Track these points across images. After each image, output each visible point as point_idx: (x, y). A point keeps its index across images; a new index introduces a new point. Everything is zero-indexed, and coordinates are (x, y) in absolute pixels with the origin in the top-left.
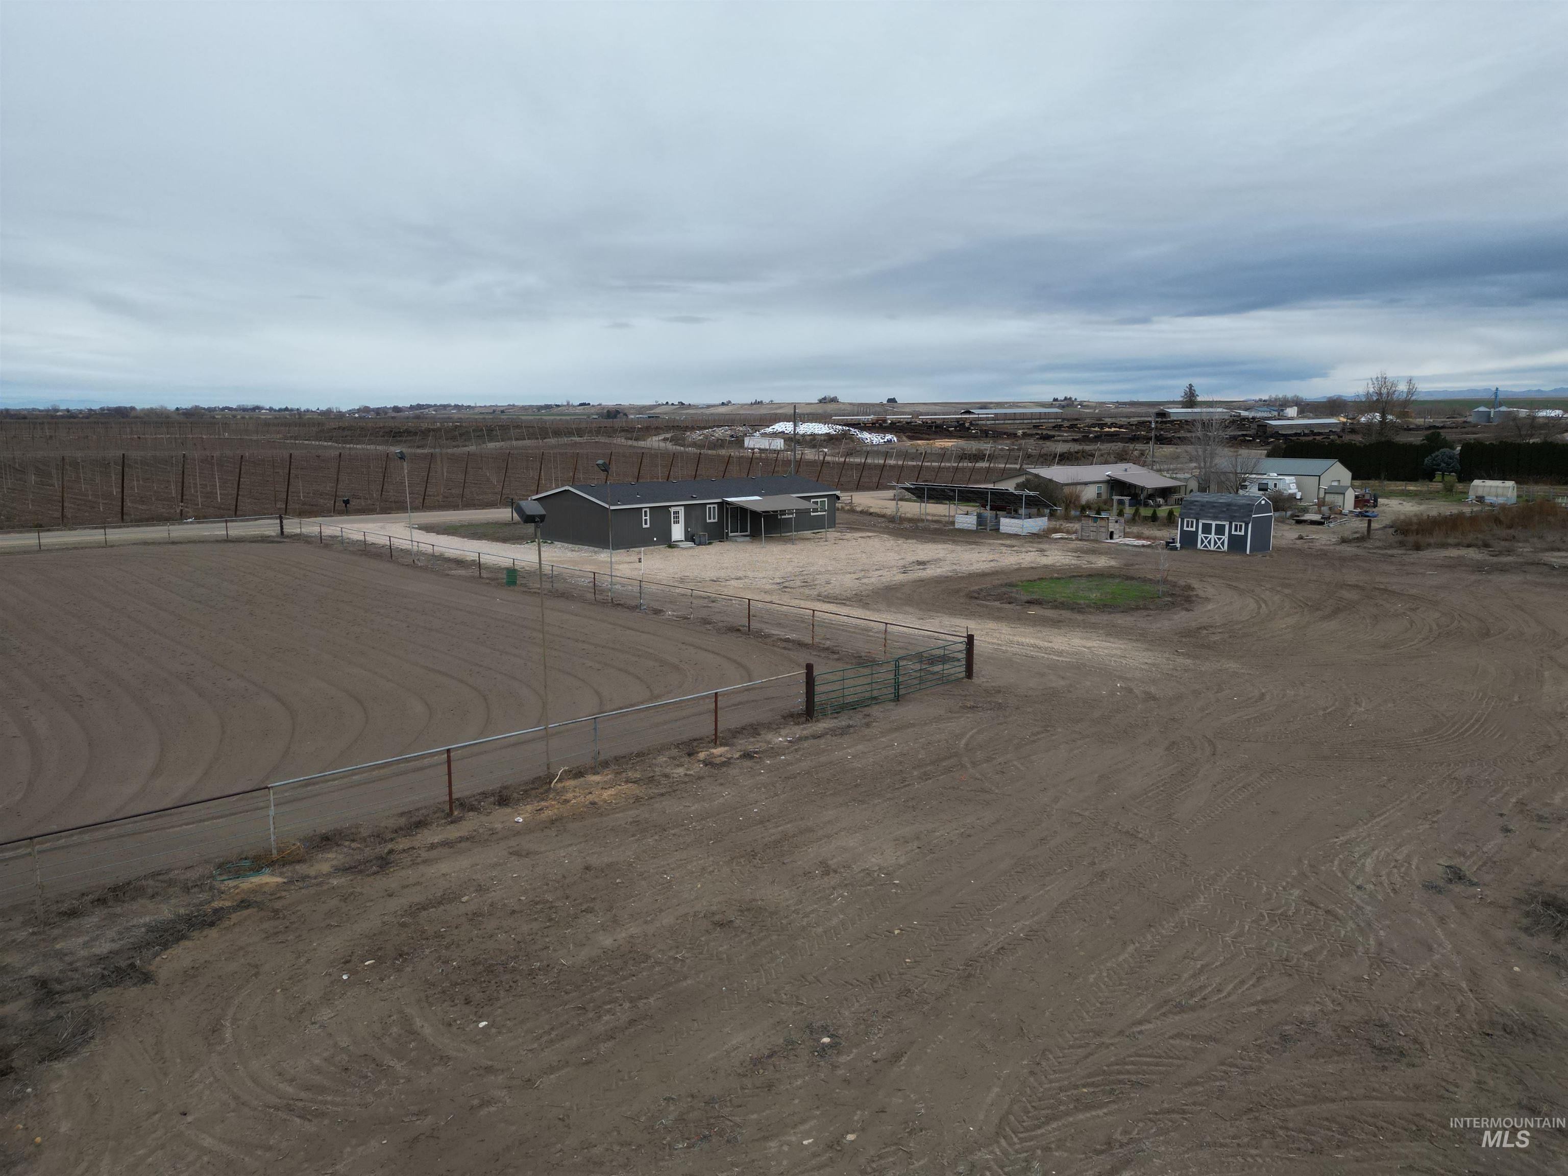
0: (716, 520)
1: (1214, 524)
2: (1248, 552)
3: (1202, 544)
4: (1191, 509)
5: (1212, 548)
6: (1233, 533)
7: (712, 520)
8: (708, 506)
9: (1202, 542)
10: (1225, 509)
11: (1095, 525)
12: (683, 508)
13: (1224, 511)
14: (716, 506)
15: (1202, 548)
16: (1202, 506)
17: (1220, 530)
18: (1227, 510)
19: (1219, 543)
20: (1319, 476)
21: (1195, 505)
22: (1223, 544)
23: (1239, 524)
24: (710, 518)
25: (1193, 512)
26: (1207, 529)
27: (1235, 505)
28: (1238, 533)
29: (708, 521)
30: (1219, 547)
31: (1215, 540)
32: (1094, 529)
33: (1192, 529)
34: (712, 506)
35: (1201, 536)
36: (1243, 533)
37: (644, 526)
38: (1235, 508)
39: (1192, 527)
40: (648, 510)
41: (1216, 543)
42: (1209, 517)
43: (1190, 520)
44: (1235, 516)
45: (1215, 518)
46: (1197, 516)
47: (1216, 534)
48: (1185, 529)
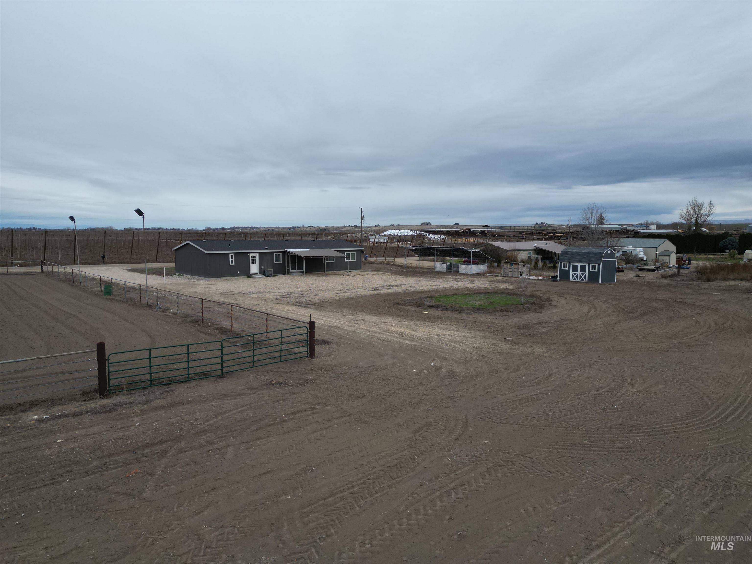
0: (281, 262)
1: (579, 265)
2: (600, 282)
3: (572, 278)
4: (565, 257)
5: (578, 280)
6: (591, 270)
7: (278, 262)
8: (275, 254)
9: (573, 276)
10: (586, 256)
11: (511, 267)
12: (258, 254)
13: (585, 257)
14: (281, 254)
15: (572, 280)
16: (573, 254)
17: (583, 269)
18: (587, 256)
19: (583, 277)
20: (657, 248)
21: (568, 254)
22: (585, 277)
23: (594, 265)
24: (277, 261)
25: (567, 258)
26: (575, 268)
27: (592, 253)
28: (594, 270)
29: (275, 262)
30: (582, 280)
31: (580, 275)
32: (511, 270)
33: (566, 269)
34: (278, 254)
35: (572, 273)
36: (597, 270)
37: (231, 264)
38: (592, 255)
39: (566, 267)
40: (233, 255)
41: (581, 277)
42: (576, 261)
43: (565, 263)
44: (592, 260)
45: (580, 262)
46: (569, 261)
47: (580, 272)
48: (562, 269)
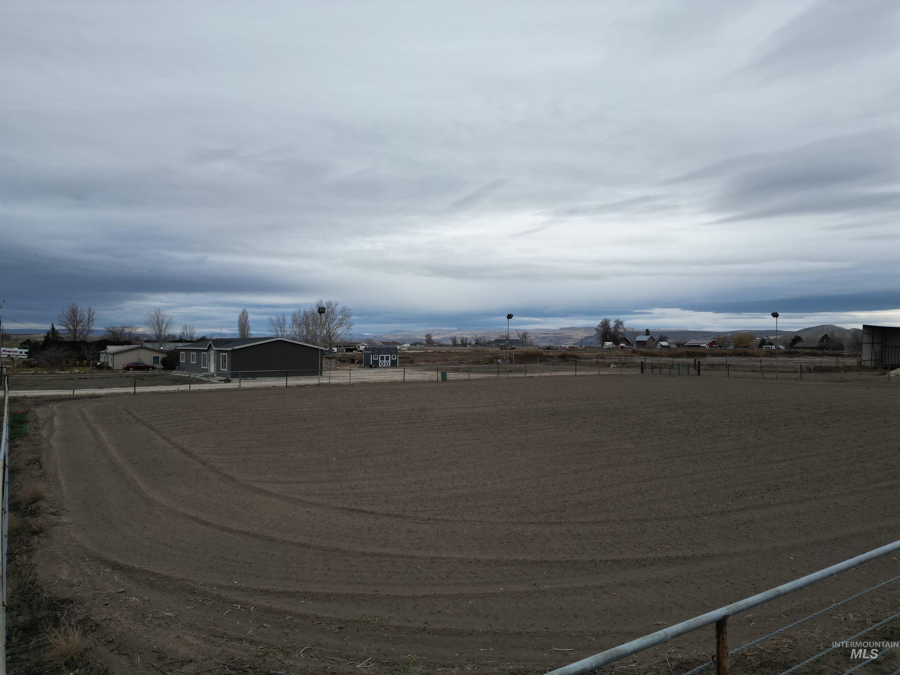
1: (385, 356)
2: (398, 365)
3: (381, 365)
6: (392, 359)
9: (381, 364)
10: (387, 350)
15: (381, 366)
16: (379, 350)
17: (387, 358)
18: (389, 351)
21: (376, 350)
22: (389, 364)
23: (394, 355)
25: (376, 352)
26: (382, 358)
28: (394, 359)
30: (387, 365)
31: (386, 362)
35: (380, 361)
36: (396, 359)
38: (392, 350)
39: (376, 358)
41: (386, 364)
42: (383, 354)
43: (376, 355)
44: (392, 353)
45: (385, 354)
46: (379, 354)
47: (386, 360)
48: (374, 359)
